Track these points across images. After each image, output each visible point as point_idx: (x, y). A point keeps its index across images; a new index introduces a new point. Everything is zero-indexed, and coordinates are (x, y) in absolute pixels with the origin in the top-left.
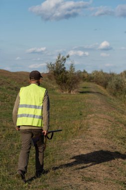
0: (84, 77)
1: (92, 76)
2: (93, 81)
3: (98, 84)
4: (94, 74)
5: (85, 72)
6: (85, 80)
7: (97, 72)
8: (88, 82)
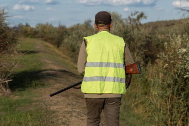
0: (26, 32)
1: (37, 30)
2: (39, 37)
3: (46, 40)
4: (38, 28)
5: (27, 25)
6: (28, 35)
7: (42, 25)
8: (31, 38)
